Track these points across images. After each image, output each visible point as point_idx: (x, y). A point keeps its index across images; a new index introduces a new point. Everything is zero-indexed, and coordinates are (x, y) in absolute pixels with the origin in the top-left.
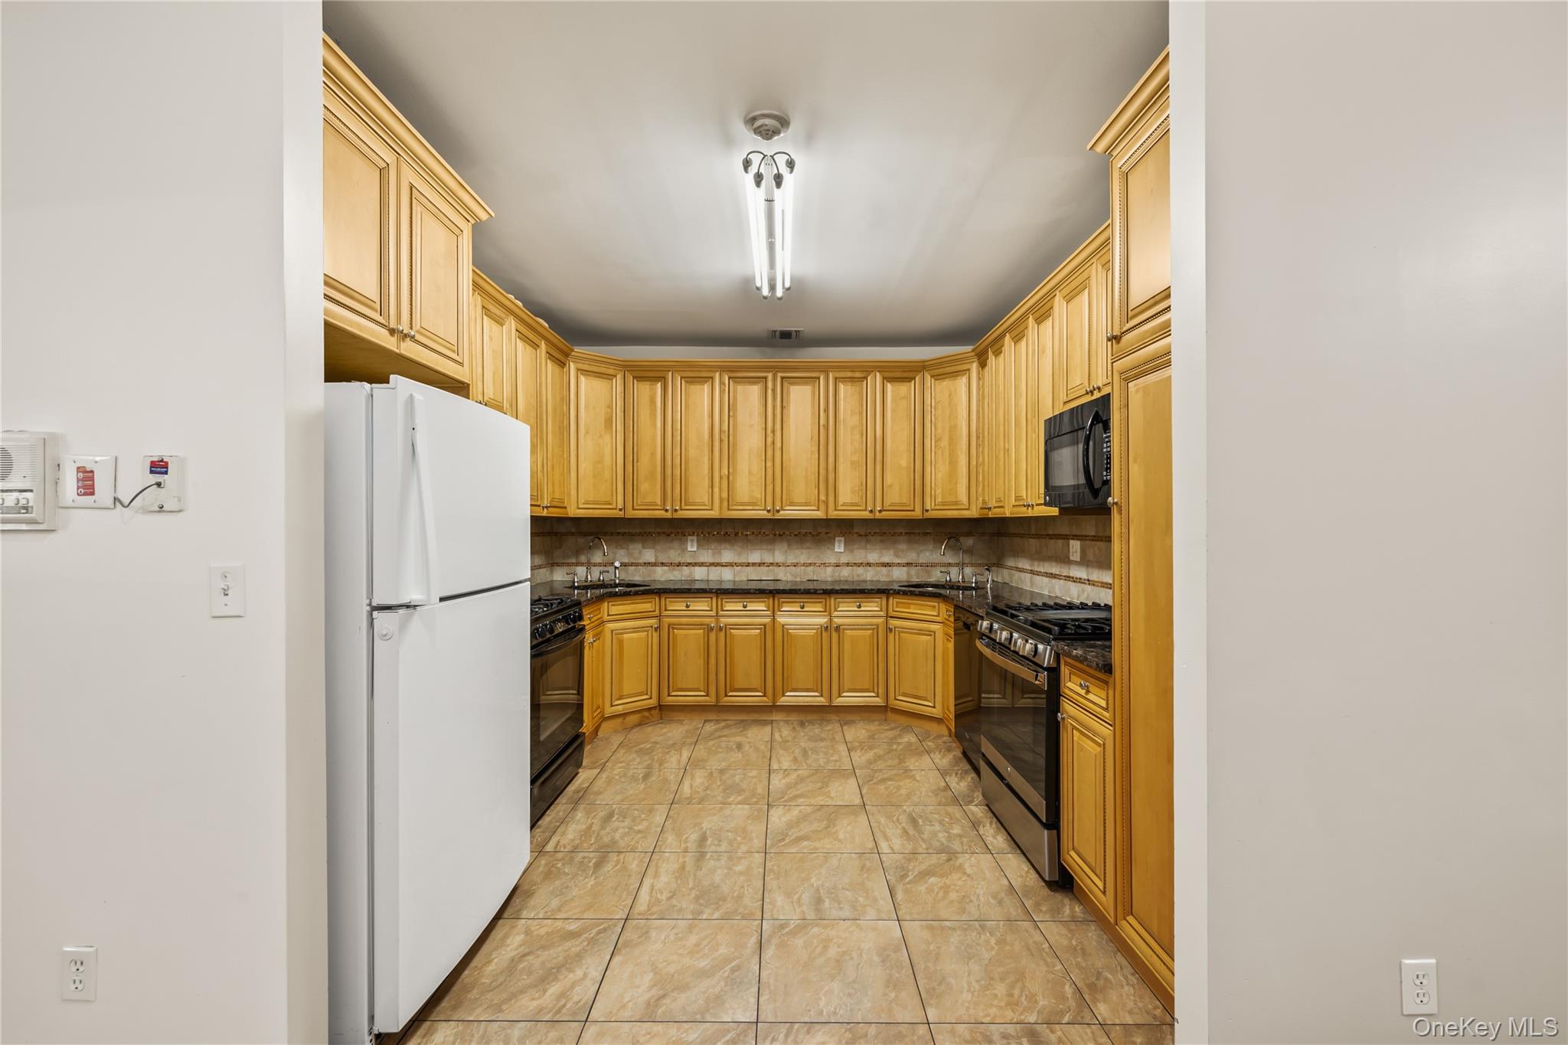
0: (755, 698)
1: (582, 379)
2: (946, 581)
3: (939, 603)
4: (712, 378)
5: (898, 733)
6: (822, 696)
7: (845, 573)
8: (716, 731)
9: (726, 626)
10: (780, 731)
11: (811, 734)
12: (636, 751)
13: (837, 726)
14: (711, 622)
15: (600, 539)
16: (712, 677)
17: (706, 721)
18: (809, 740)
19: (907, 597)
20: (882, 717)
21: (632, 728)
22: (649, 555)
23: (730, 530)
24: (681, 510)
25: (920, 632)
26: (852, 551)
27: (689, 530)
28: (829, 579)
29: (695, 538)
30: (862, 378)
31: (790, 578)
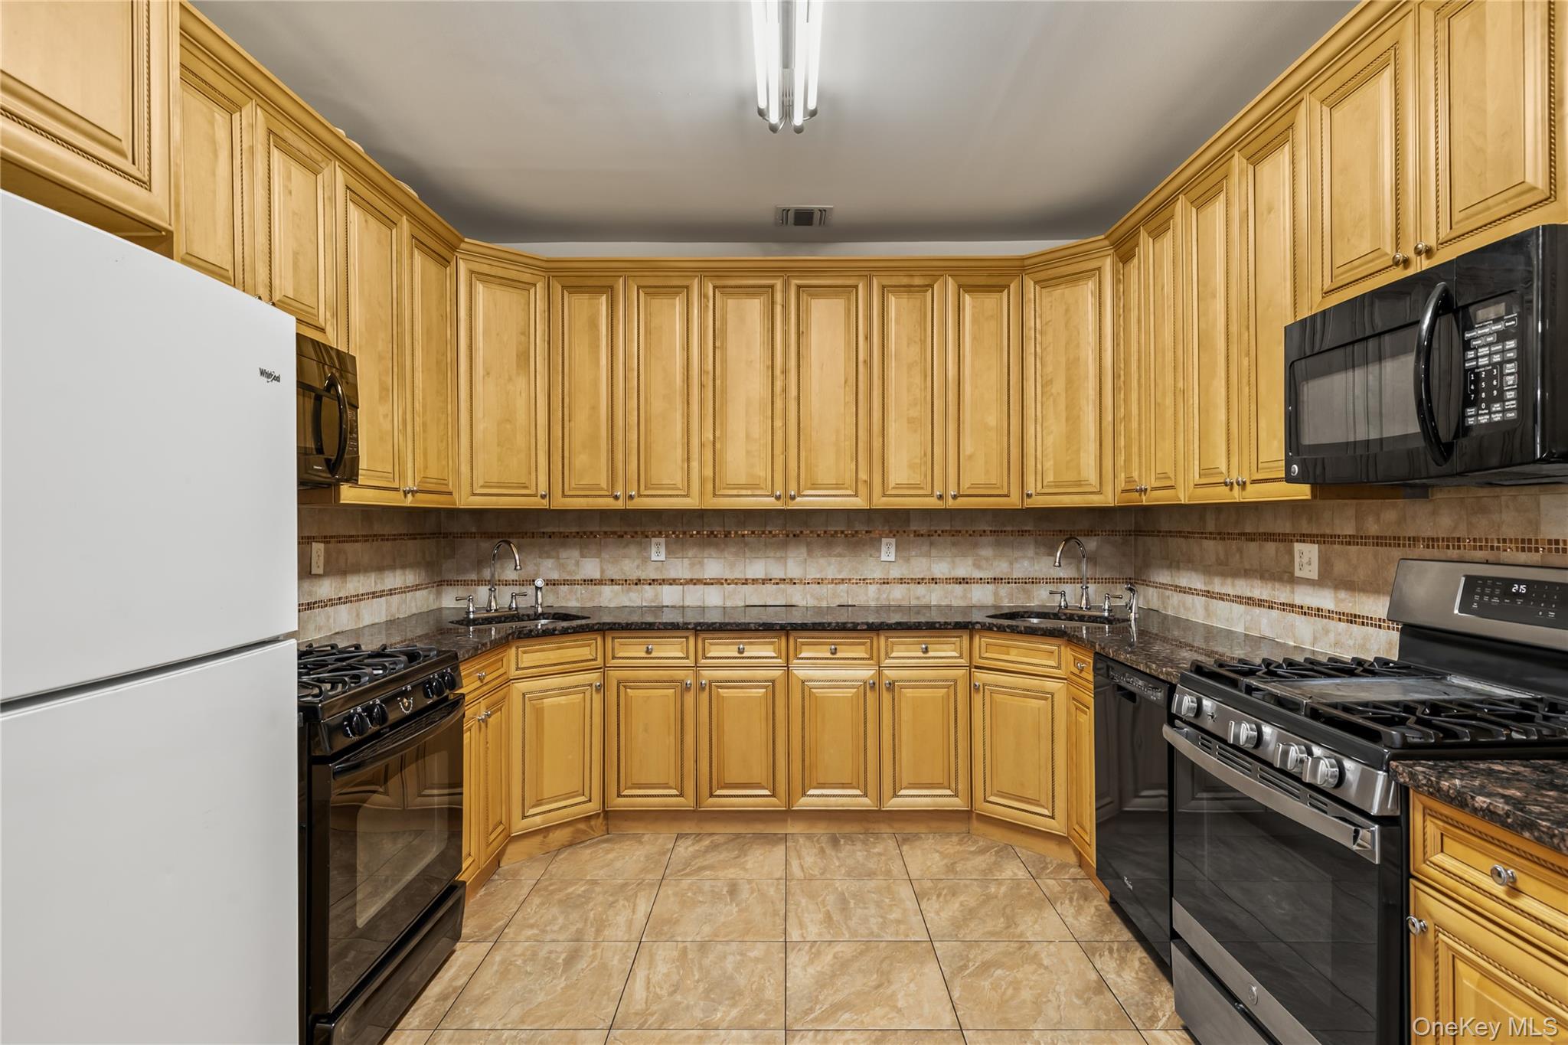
0: (757, 799)
1: (480, 287)
2: (1060, 606)
3: (1059, 646)
4: (687, 287)
5: (993, 859)
6: (865, 795)
7: (897, 594)
8: (694, 857)
9: (710, 682)
10: (800, 857)
11: (850, 862)
12: (560, 901)
13: (891, 844)
14: (687, 676)
15: (509, 543)
16: (689, 764)
17: (679, 836)
18: (849, 874)
19: (1003, 635)
20: (963, 828)
21: (559, 851)
22: (591, 568)
23: (717, 529)
24: (640, 496)
25: (1027, 693)
26: (907, 560)
27: (654, 529)
28: (873, 604)
29: (662, 540)
30: (927, 286)
31: (811, 602)
